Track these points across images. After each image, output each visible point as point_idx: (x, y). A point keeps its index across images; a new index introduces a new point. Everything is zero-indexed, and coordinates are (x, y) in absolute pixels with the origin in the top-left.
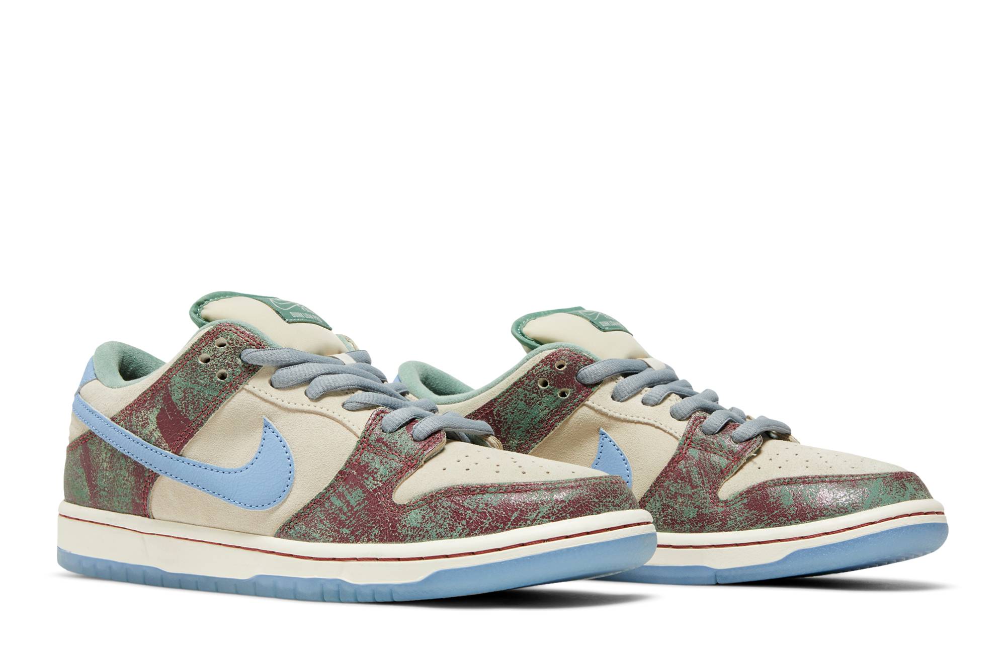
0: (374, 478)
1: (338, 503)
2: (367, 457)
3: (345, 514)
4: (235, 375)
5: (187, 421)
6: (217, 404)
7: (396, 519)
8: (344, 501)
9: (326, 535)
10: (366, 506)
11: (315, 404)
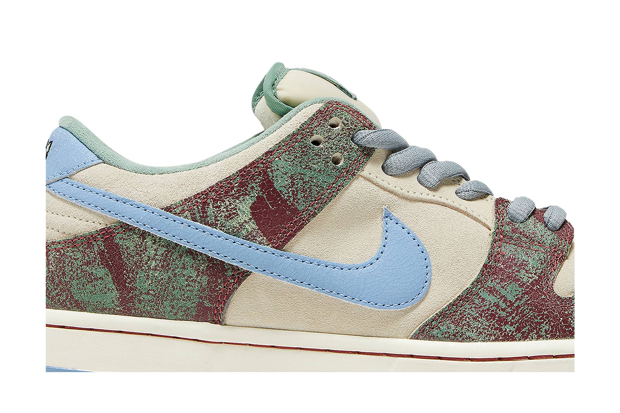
0: (527, 271)
1: (491, 299)
2: (508, 250)
3: (503, 310)
4: (351, 160)
5: (295, 211)
6: (333, 192)
7: (566, 312)
8: (498, 297)
9: (485, 333)
10: (528, 301)
11: (434, 193)
